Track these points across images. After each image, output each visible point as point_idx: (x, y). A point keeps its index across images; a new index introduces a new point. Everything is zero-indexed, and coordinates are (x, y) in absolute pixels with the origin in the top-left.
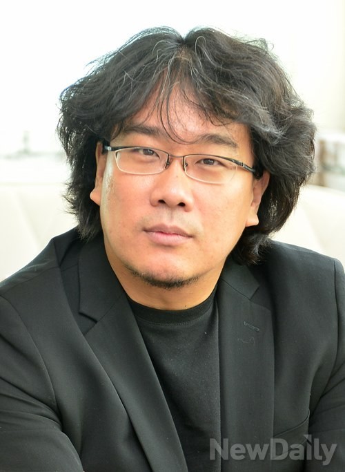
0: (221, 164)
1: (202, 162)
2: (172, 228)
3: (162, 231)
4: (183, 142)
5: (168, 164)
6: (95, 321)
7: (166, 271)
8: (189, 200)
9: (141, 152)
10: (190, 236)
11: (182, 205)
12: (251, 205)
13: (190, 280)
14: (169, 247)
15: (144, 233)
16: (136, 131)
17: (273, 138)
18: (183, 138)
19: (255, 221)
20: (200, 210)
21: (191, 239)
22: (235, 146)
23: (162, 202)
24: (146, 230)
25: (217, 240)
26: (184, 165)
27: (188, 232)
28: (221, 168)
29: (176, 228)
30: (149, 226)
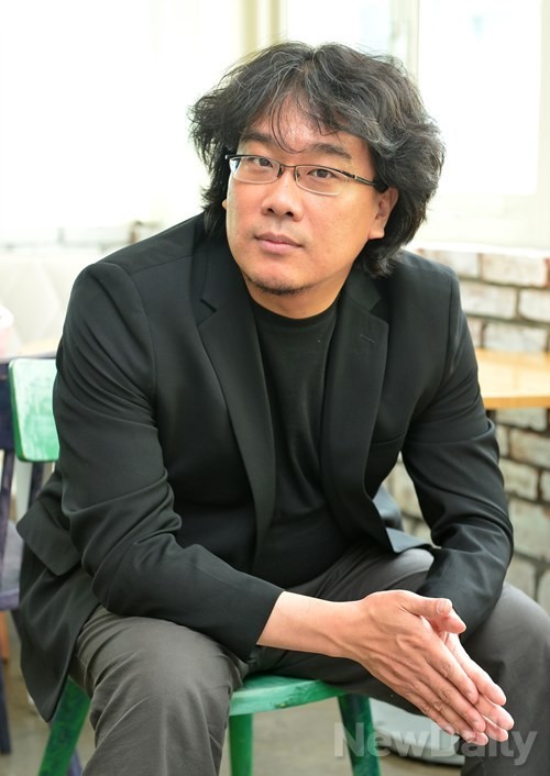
0: (333, 175)
1: (315, 174)
2: (279, 237)
3: (270, 239)
4: (292, 151)
5: (280, 173)
6: (214, 310)
7: (274, 279)
8: (297, 209)
9: (257, 162)
10: (299, 246)
11: (290, 214)
12: (377, 218)
13: (302, 288)
14: (276, 256)
15: (255, 241)
16: (254, 139)
17: (386, 150)
18: (293, 147)
19: (379, 234)
20: (310, 220)
21: (300, 249)
22: (348, 157)
23: (270, 210)
24: (257, 238)
25: (329, 251)
26: (296, 175)
27: (296, 241)
28: (334, 180)
29: (283, 236)
30: (259, 234)
